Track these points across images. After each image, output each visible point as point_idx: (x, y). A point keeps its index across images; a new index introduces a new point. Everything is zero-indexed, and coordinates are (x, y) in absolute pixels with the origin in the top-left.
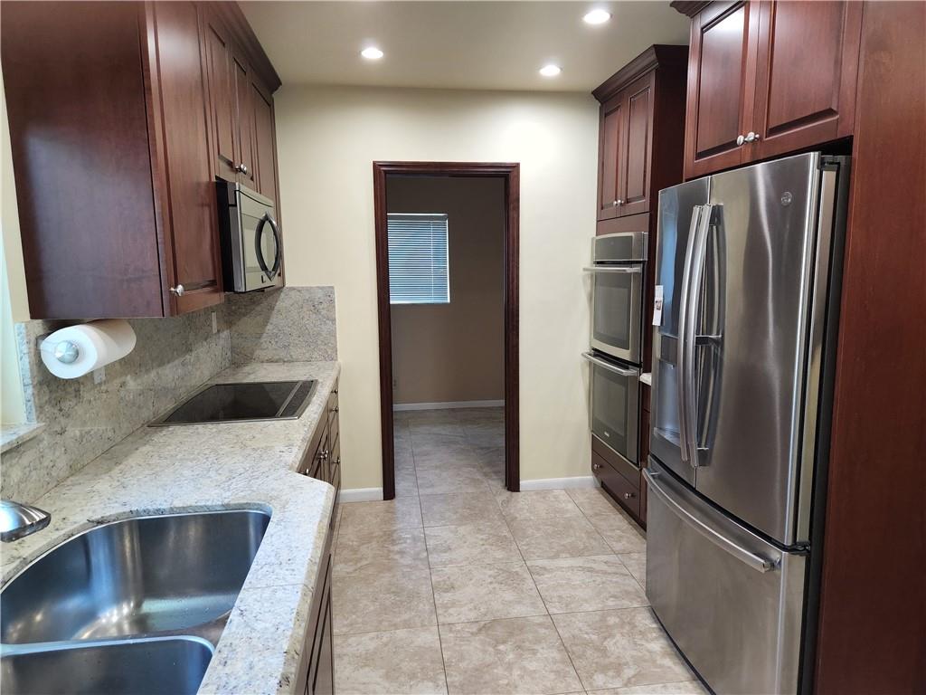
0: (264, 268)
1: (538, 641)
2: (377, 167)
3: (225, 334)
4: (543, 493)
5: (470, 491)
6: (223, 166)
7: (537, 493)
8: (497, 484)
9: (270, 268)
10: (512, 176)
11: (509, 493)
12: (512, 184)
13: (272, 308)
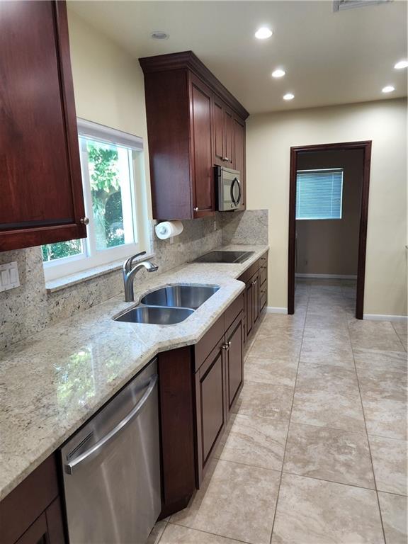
0: (234, 201)
1: (345, 376)
2: (292, 149)
3: (220, 231)
4: (376, 322)
5: (335, 316)
6: (218, 159)
7: (373, 321)
8: (351, 315)
9: (236, 201)
10: (367, 147)
11: (356, 320)
12: (367, 152)
13: (240, 220)
